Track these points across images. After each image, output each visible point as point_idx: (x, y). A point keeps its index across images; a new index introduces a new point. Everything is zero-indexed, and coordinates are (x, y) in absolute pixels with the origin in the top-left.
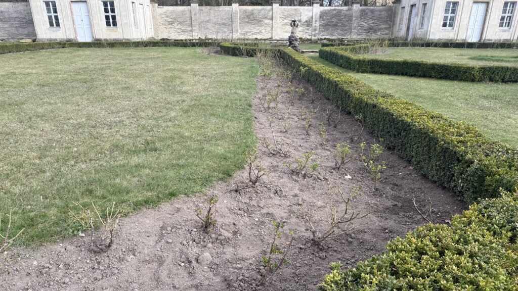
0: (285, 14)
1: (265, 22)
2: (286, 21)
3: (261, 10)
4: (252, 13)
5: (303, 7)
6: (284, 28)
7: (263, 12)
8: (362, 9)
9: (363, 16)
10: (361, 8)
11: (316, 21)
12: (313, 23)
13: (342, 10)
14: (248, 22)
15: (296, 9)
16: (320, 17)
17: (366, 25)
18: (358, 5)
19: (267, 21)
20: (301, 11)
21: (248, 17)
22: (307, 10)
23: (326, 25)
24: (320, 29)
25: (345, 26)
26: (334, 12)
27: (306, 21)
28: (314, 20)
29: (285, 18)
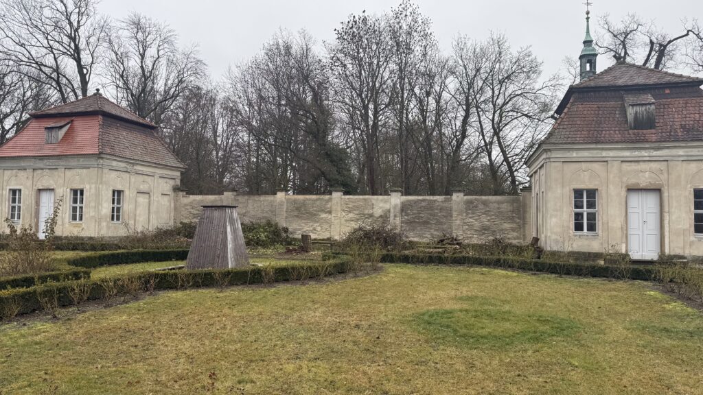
0: (350, 206)
1: (322, 216)
2: (351, 215)
3: (317, 200)
4: (304, 204)
5: (375, 197)
6: (348, 225)
7: (318, 203)
8: (466, 199)
9: (470, 209)
10: (466, 197)
11: (395, 216)
12: (391, 219)
13: (435, 201)
14: (297, 216)
15: (365, 199)
16: (402, 210)
17: (477, 224)
18: (461, 195)
19: (324, 216)
20: (374, 202)
21: (298, 209)
22: (382, 200)
23: (411, 222)
24: (402, 227)
25: (441, 223)
26: (424, 204)
27: (381, 216)
28: (392, 215)
29: (350, 212)
